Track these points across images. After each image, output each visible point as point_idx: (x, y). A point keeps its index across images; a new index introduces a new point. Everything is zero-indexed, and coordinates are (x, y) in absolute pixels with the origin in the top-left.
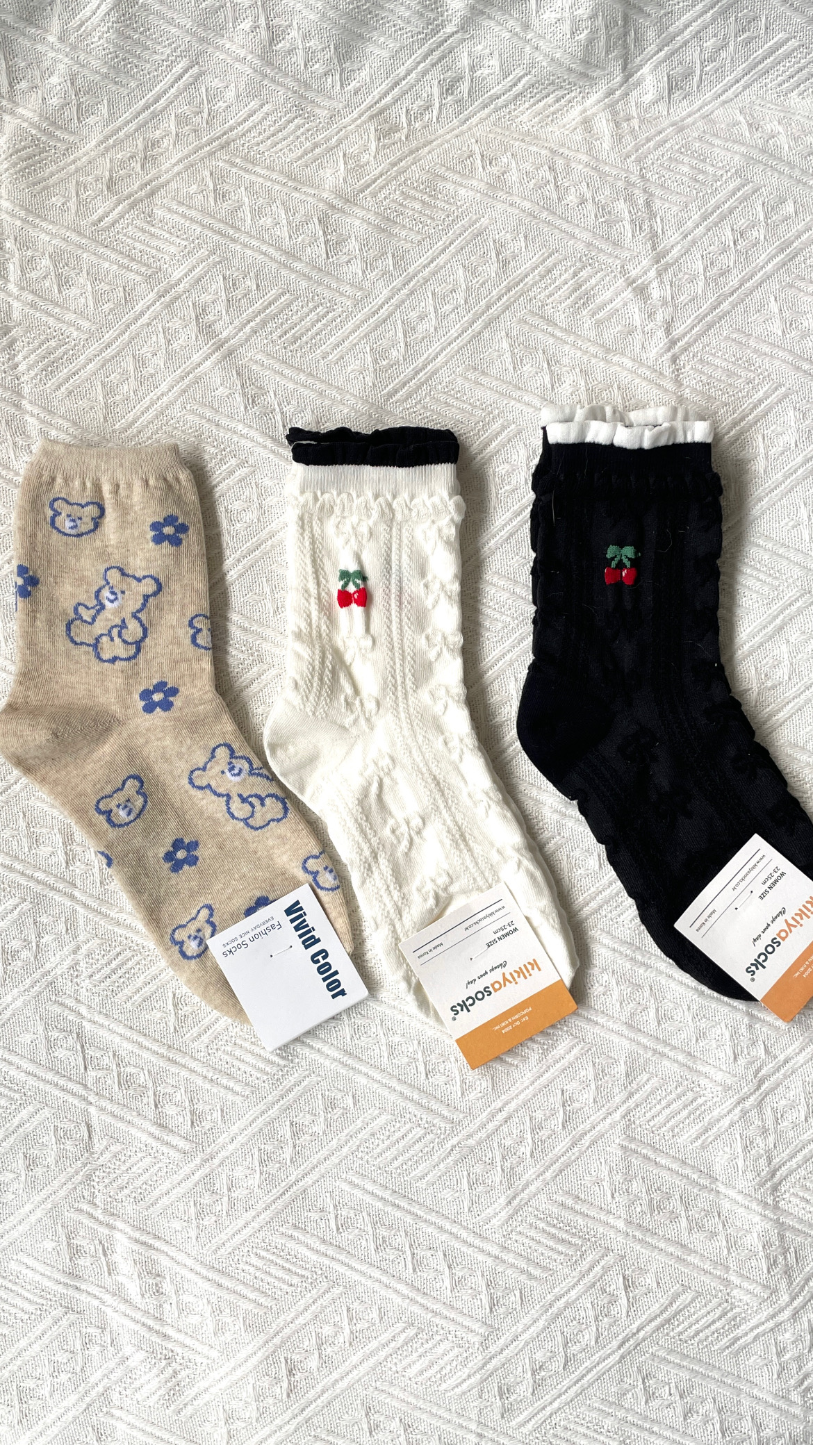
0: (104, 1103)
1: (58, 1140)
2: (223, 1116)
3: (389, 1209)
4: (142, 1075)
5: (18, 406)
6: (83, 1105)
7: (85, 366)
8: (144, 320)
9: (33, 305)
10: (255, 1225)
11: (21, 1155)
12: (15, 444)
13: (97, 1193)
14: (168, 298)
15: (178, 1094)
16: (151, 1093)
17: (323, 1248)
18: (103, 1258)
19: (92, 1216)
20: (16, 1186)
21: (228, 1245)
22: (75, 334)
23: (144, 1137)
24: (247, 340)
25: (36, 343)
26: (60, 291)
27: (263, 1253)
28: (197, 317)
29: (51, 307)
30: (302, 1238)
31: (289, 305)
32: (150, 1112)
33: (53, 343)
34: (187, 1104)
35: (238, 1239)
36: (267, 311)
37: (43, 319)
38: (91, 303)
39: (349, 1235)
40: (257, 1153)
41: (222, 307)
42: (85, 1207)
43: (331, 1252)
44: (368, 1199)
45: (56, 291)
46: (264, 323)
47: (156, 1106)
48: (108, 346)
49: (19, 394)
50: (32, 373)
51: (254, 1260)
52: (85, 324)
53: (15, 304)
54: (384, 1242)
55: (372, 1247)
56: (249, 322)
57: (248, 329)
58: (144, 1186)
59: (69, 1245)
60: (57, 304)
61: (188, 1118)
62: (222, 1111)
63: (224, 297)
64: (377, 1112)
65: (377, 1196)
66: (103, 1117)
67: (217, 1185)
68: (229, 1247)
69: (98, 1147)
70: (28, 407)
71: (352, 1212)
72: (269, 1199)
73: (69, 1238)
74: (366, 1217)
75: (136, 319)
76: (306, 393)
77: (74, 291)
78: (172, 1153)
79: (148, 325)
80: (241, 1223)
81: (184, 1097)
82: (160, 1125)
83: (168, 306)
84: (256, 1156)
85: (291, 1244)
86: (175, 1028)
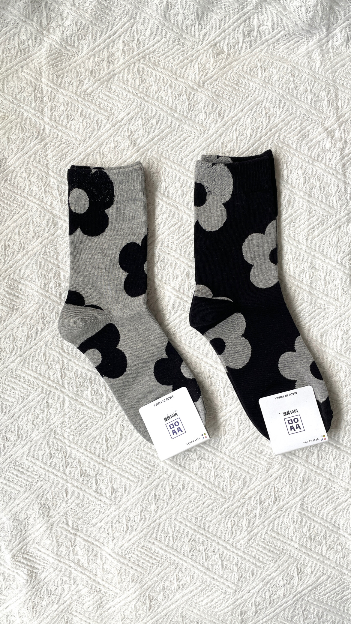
0: (74, 482)
1: (53, 497)
2: (125, 490)
3: (196, 534)
4: (90, 471)
5: (47, 174)
6: (64, 483)
7: (77, 156)
8: (105, 136)
9: (55, 128)
10: (137, 537)
11: (37, 503)
12: (45, 190)
13: (69, 520)
14: (116, 127)
15: (106, 480)
16: (94, 479)
17: (167, 549)
18: (71, 548)
19: (67, 530)
20: (34, 516)
21: (125, 545)
22: (74, 141)
23: (90, 498)
24: (151, 147)
25: (57, 145)
26: (68, 122)
27: (140, 550)
28: (129, 136)
29: (63, 129)
30: (158, 544)
31: (171, 133)
32: (94, 487)
33: (64, 145)
34: (110, 484)
35: (130, 543)
36: (161, 135)
37: (60, 134)
38: (82, 128)
39: (178, 544)
40: (139, 507)
41: (141, 132)
42: (64, 526)
43: (170, 551)
44: (187, 529)
45: (66, 121)
46: (159, 141)
47: (96, 485)
48: (89, 147)
49: (48, 168)
50: (54, 159)
51: (137, 552)
52: (79, 137)
53: (47, 127)
54: (193, 548)
55: (188, 549)
56: (152, 139)
57: (152, 142)
58: (90, 518)
59: (57, 542)
60: (66, 128)
61: (110, 490)
62: (125, 488)
63: (142, 128)
64: (193, 492)
65: (191, 528)
66: (73, 488)
67: (121, 520)
68: (126, 546)
69: (70, 501)
70: (52, 174)
71: (180, 534)
72: (144, 526)
73: (57, 539)
74: (186, 537)
75: (102, 136)
76: (176, 173)
77: (74, 122)
78: (102, 504)
79: (107, 139)
80: (131, 536)
81: (108, 481)
82: (98, 493)
83: (116, 131)
84: (139, 508)
85: (153, 546)
86: (106, 451)
